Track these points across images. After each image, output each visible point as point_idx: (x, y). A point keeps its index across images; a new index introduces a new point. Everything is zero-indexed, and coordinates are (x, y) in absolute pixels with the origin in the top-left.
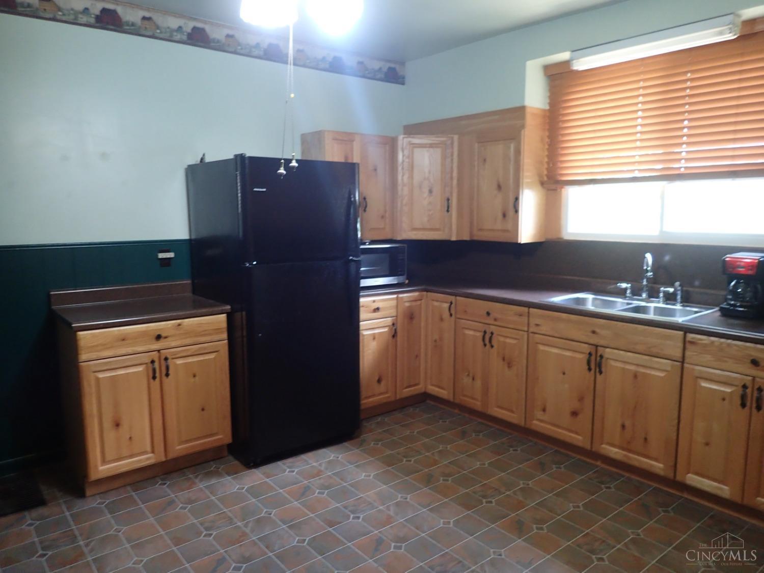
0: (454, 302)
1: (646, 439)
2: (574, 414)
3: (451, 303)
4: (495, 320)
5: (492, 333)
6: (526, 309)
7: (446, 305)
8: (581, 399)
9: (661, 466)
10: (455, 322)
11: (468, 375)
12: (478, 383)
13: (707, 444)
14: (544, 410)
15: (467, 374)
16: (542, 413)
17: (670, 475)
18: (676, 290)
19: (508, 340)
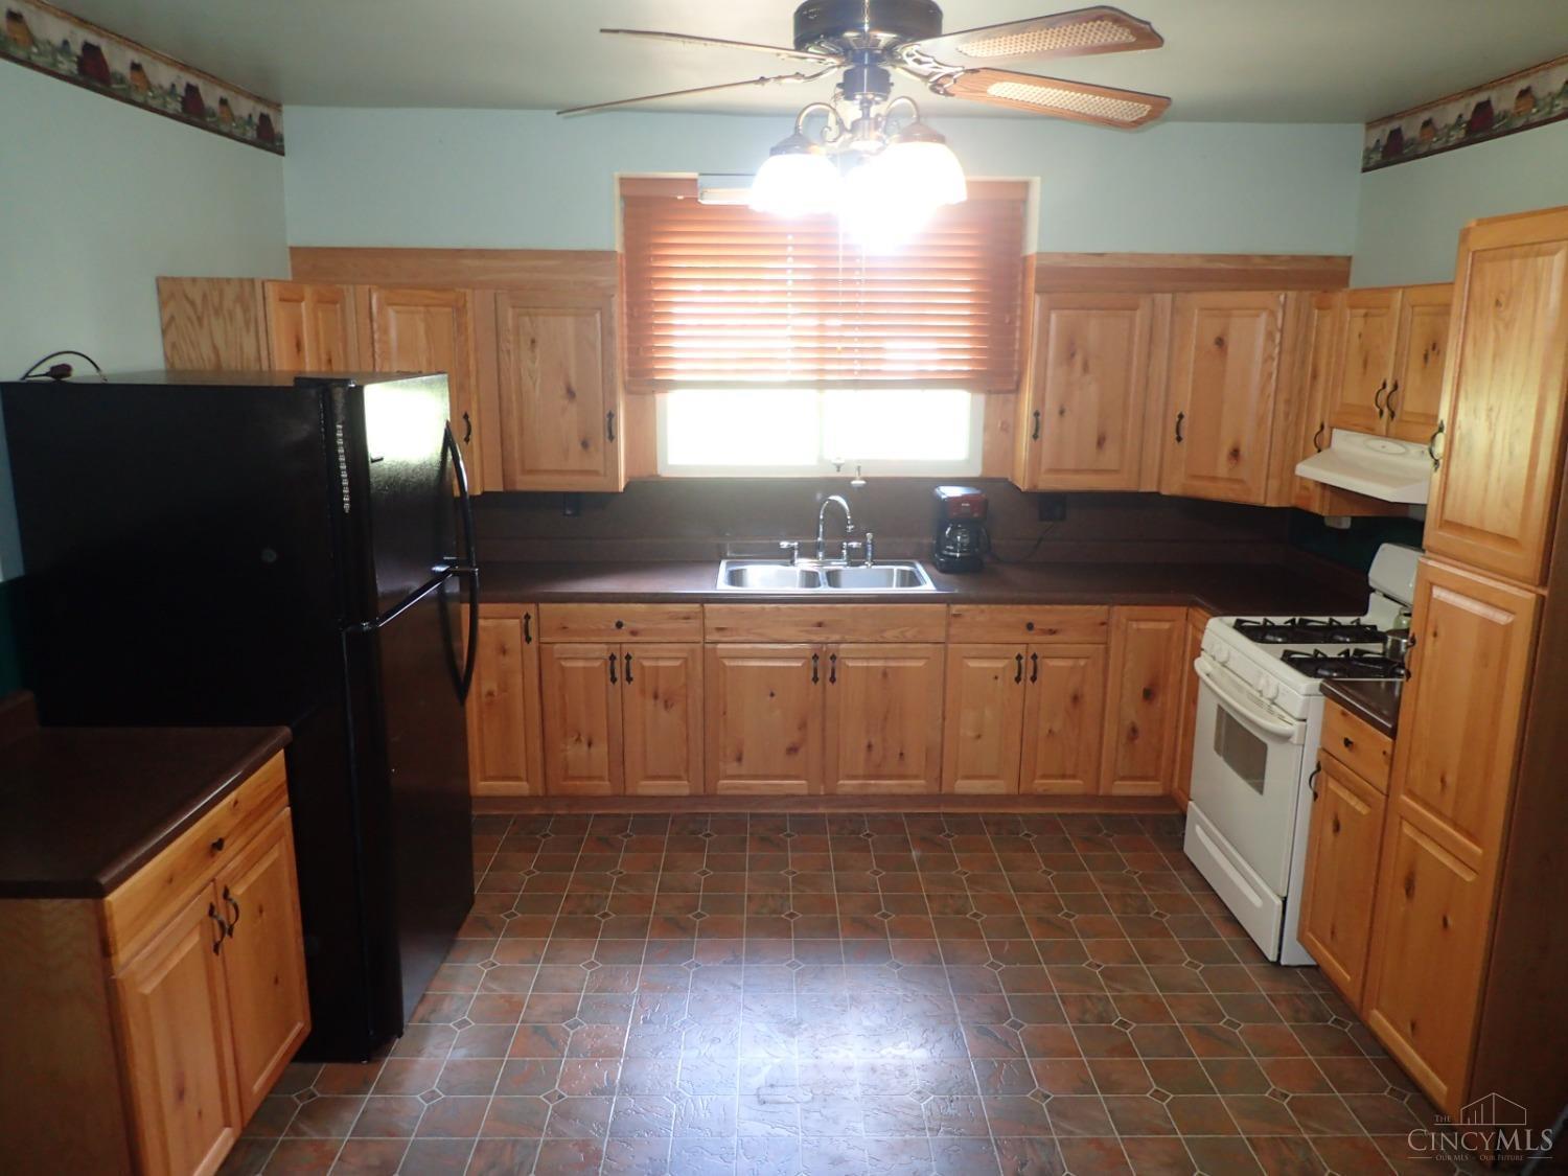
0: (533, 615)
1: (901, 754)
2: (793, 750)
3: (527, 617)
4: (634, 633)
5: (628, 657)
6: (696, 607)
7: (515, 624)
8: (803, 726)
9: (922, 782)
10: (539, 650)
11: (578, 740)
12: (601, 750)
13: (979, 737)
14: (739, 759)
15: (575, 738)
16: (735, 764)
17: (936, 790)
18: (865, 545)
19: (662, 663)
